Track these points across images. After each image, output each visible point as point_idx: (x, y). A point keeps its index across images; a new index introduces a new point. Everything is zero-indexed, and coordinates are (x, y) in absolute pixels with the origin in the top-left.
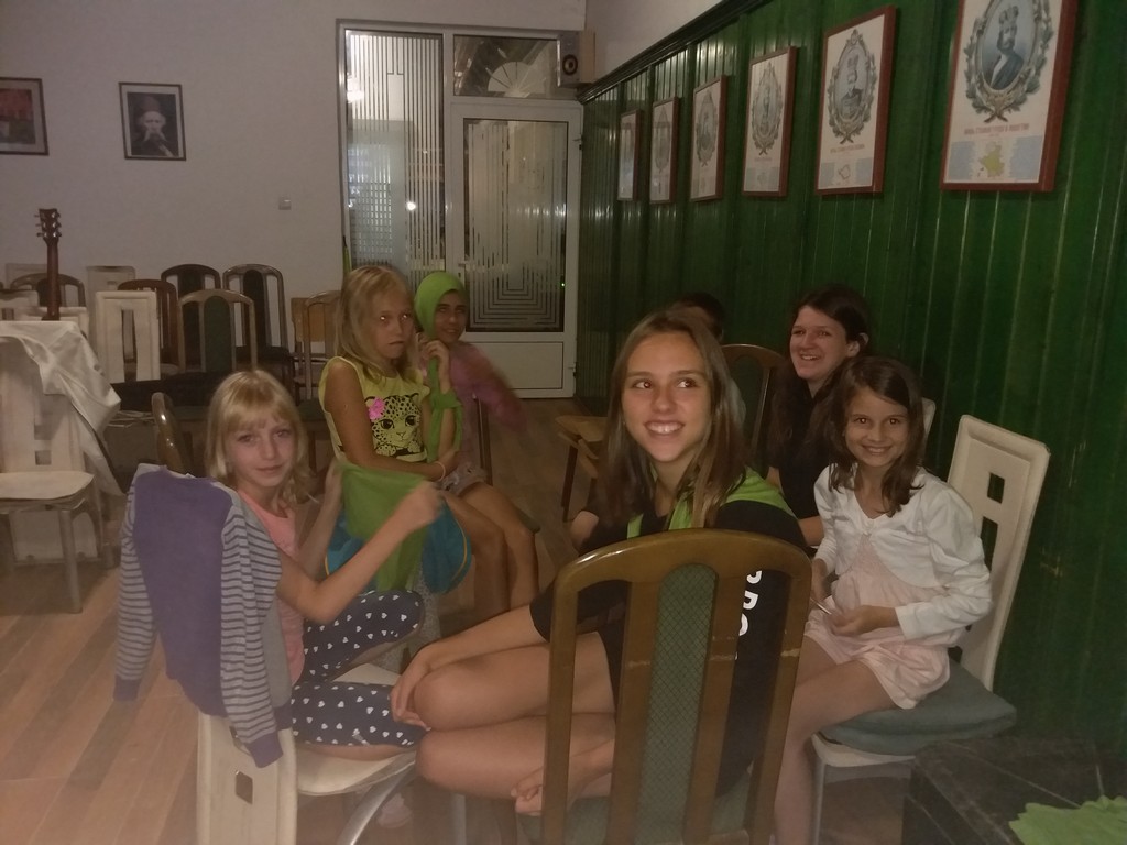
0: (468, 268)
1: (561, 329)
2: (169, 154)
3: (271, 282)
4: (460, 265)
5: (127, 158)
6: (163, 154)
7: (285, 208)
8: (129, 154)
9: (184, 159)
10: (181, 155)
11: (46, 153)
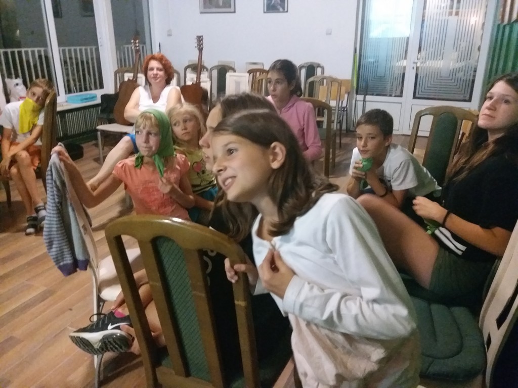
0: (418, 65)
1: (470, 100)
2: (281, 10)
3: (319, 71)
4: (414, 63)
5: (264, 12)
6: (278, 10)
7: (329, 33)
8: (265, 10)
9: (287, 11)
10: (286, 10)
11: (235, 12)
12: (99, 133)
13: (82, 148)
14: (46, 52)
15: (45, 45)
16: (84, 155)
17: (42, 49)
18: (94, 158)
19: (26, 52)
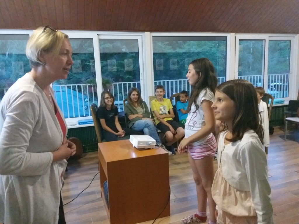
12: (287, 122)
13: (273, 129)
14: (260, 77)
15: (261, 74)
16: (274, 133)
17: (258, 76)
18: (280, 135)
19: (251, 77)
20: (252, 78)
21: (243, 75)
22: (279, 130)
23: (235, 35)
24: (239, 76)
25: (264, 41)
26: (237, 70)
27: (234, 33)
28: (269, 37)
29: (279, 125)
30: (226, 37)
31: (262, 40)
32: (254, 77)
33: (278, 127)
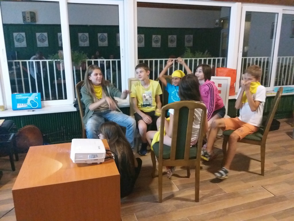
13: (279, 123)
15: (269, 55)
16: (280, 128)
17: (266, 58)
18: (287, 132)
19: (257, 59)
20: (259, 60)
21: (248, 57)
22: (285, 123)
23: (242, 5)
24: (243, 56)
25: (276, 15)
26: (241, 50)
27: (240, 3)
28: (283, 10)
29: (286, 118)
30: (230, 8)
31: (275, 14)
32: (261, 59)
33: (285, 119)
